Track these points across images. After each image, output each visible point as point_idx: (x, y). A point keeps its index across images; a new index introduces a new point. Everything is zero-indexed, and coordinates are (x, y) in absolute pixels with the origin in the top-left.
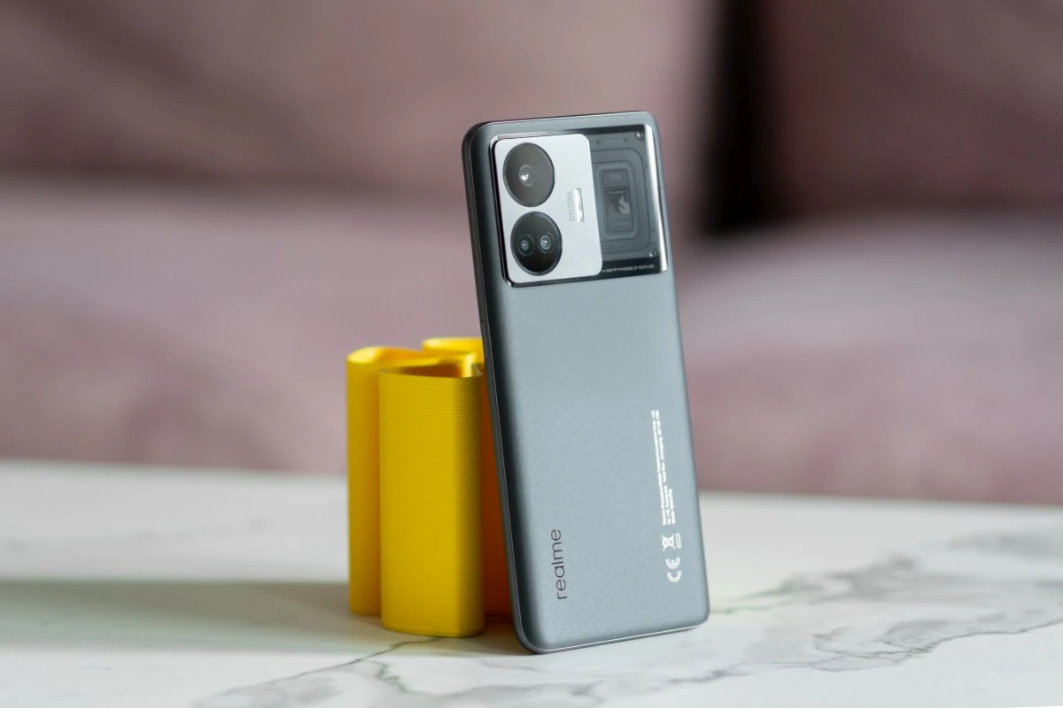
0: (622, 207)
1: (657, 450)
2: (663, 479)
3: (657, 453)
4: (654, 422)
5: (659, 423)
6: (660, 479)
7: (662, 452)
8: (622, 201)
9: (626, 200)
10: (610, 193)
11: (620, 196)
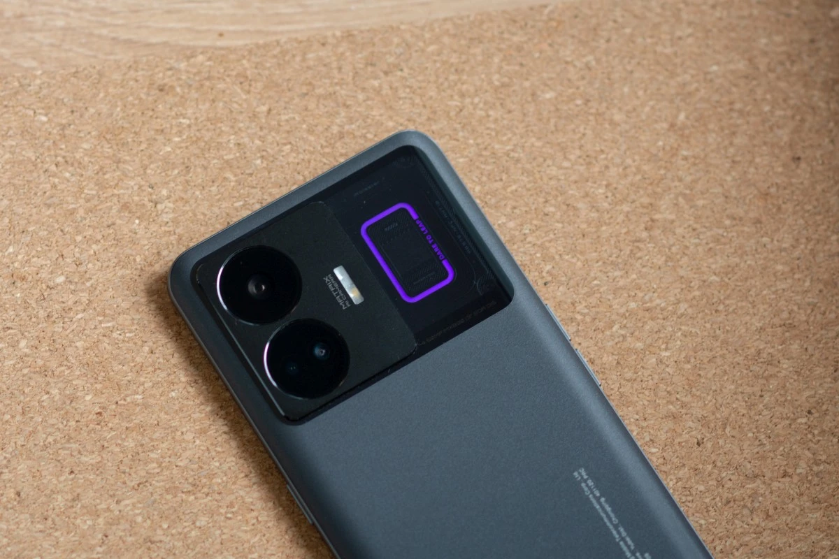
1: (604, 515)
2: (629, 547)
3: (606, 520)
4: (583, 485)
5: (590, 483)
6: (625, 548)
7: (612, 515)
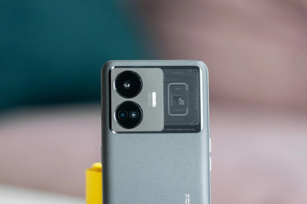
0: (180, 102)
8: (180, 99)
9: (182, 99)
10: (174, 95)
11: (179, 97)
